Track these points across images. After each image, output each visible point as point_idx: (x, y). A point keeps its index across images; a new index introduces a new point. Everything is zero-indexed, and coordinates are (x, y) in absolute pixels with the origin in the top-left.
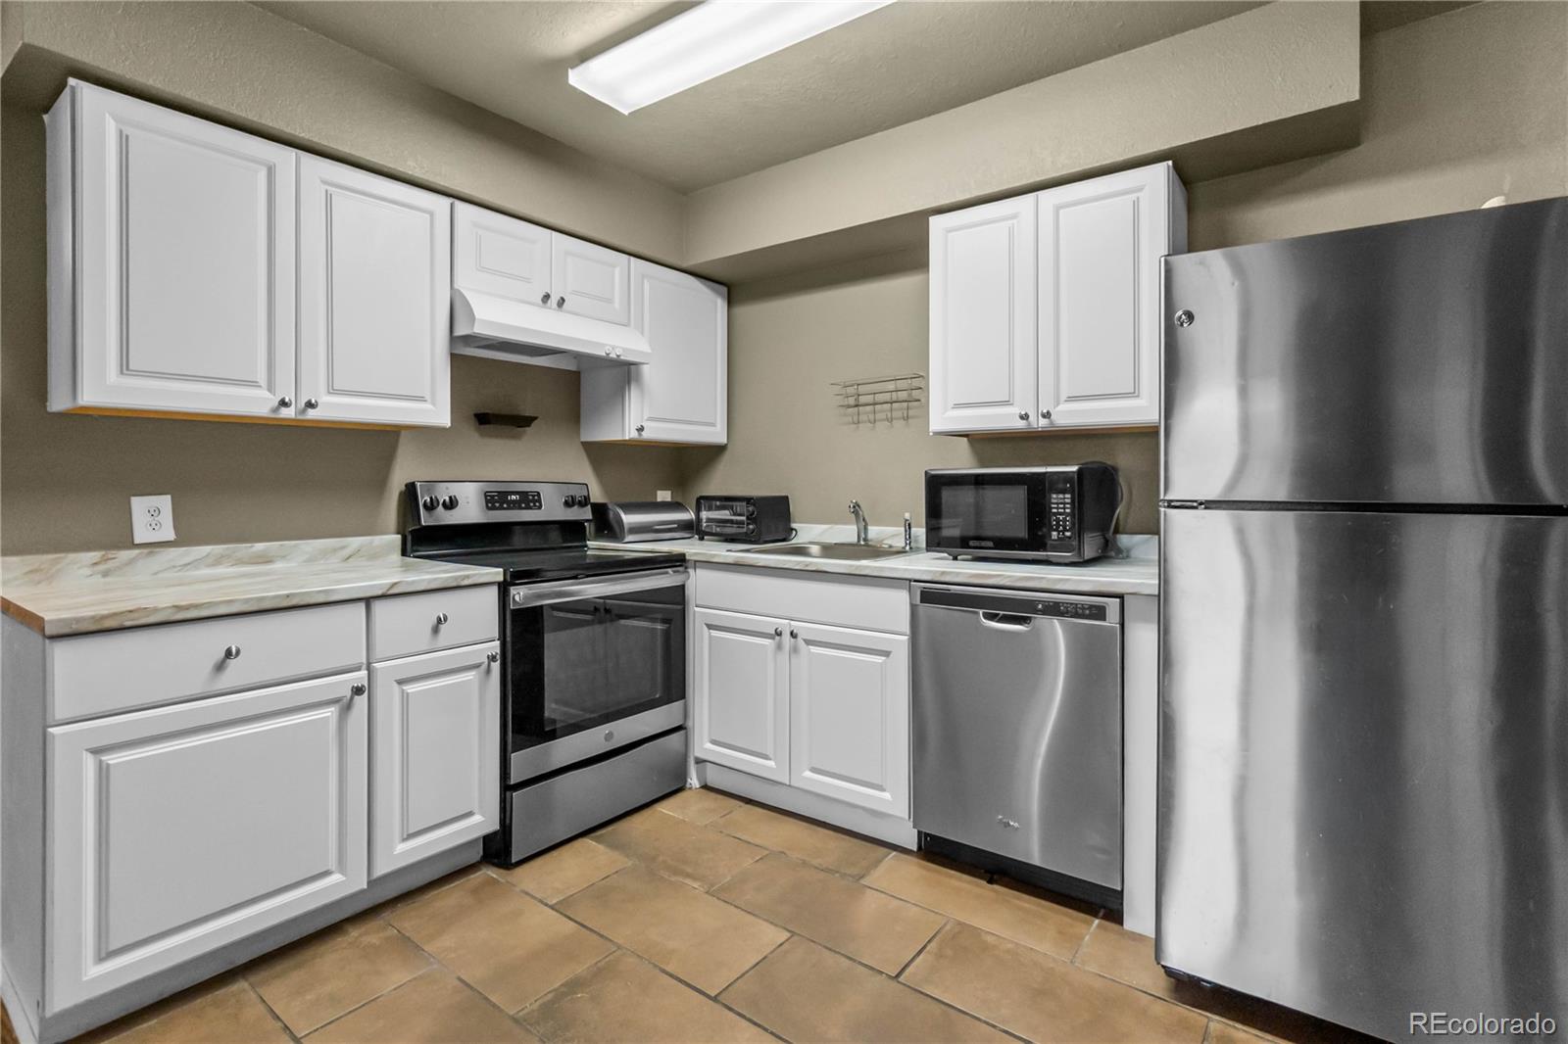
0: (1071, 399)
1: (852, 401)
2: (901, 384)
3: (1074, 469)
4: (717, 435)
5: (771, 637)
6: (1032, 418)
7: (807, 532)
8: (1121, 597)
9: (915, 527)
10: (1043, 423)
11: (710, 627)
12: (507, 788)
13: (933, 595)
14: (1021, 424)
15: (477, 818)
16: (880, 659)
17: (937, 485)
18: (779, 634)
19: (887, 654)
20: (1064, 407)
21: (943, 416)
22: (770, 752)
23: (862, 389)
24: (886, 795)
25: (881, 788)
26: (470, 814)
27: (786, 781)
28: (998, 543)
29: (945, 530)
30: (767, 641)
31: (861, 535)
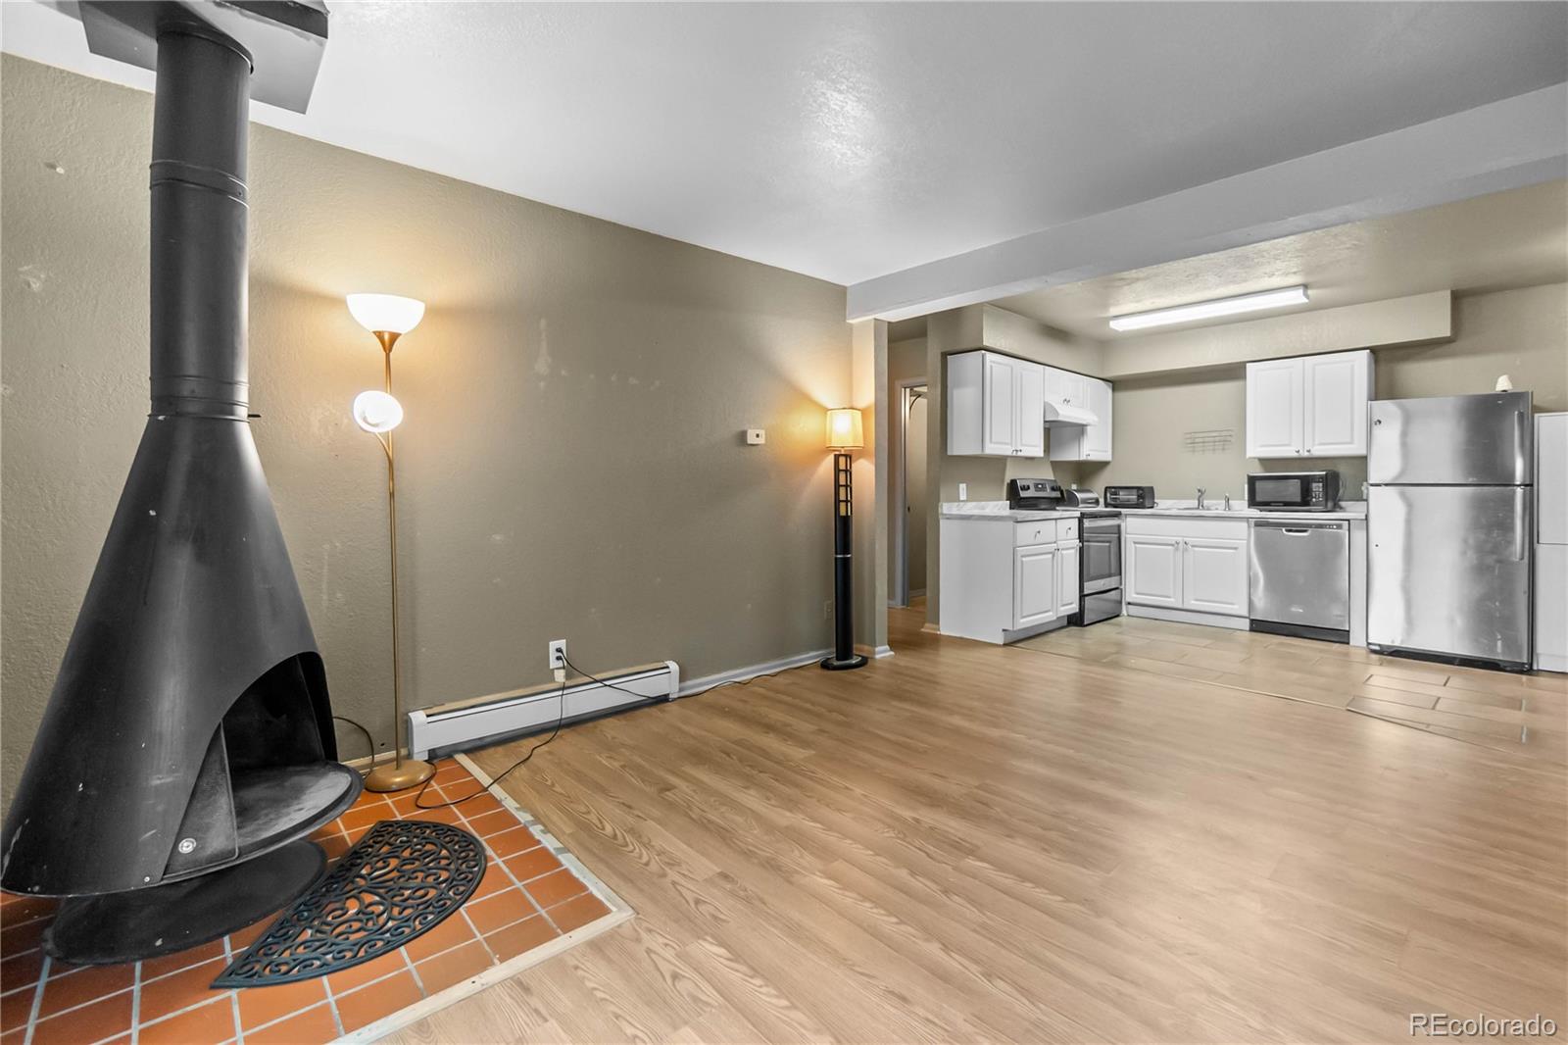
0: (1321, 444)
1: (1189, 441)
2: (1224, 434)
3: (1324, 473)
4: (1107, 456)
5: (1172, 545)
6: (1301, 451)
7: (1163, 505)
8: (1348, 520)
9: (1233, 500)
10: (1306, 454)
11: (1135, 543)
12: (1082, 597)
13: (1260, 524)
14: (1295, 455)
15: (1074, 605)
16: (1234, 551)
17: (1252, 481)
18: (1178, 543)
19: (1236, 548)
20: (1317, 448)
21: (1255, 451)
22: (1172, 595)
23: (1197, 435)
24: (1236, 607)
25: (1234, 604)
26: (1071, 604)
27: (1180, 606)
28: (1286, 504)
29: (1259, 499)
30: (1170, 547)
31: (1200, 505)
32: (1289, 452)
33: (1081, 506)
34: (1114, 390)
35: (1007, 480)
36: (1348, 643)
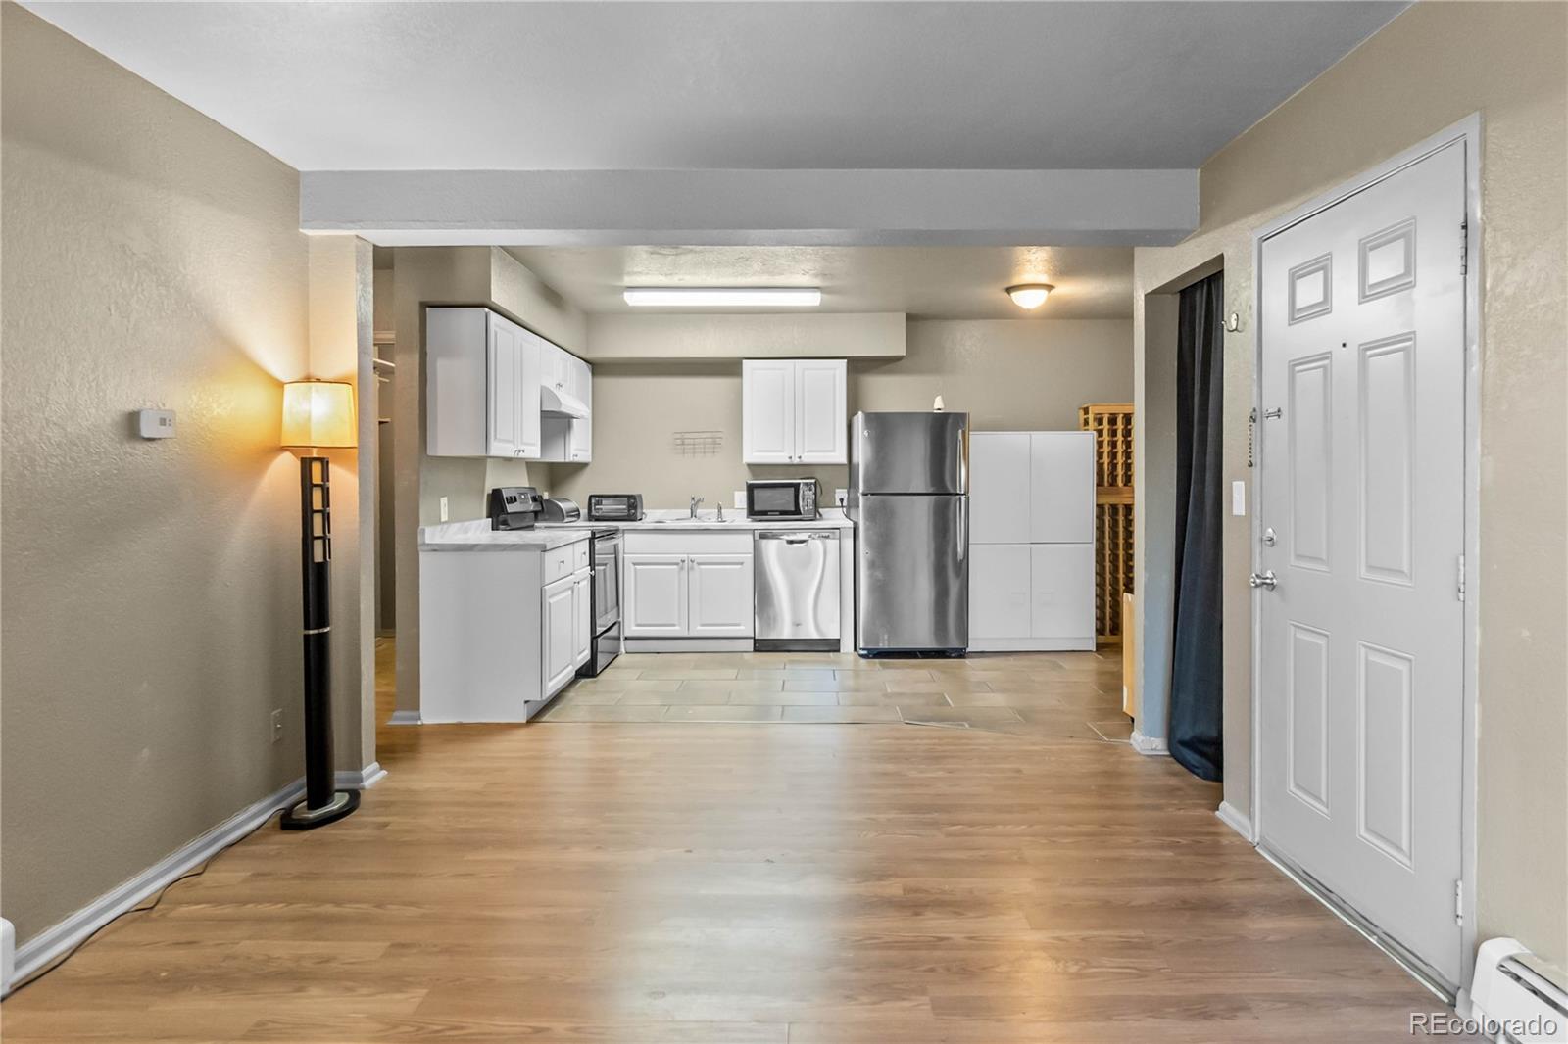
0: (809, 451)
1: (679, 441)
2: (714, 435)
4: (587, 456)
5: (677, 564)
6: (793, 458)
8: (838, 529)
9: (725, 509)
10: (796, 461)
11: (634, 564)
12: (594, 638)
13: (757, 535)
14: (787, 461)
15: (587, 652)
16: (739, 566)
17: (751, 489)
18: (683, 561)
19: (742, 564)
20: (806, 454)
21: (751, 456)
22: (676, 623)
23: (687, 435)
24: (742, 627)
25: (738, 625)
26: (585, 650)
27: (686, 634)
28: (783, 513)
29: (756, 508)
30: (675, 567)
31: (693, 515)
32: (782, 458)
33: (567, 520)
34: (593, 374)
35: (488, 490)
36: (839, 651)
